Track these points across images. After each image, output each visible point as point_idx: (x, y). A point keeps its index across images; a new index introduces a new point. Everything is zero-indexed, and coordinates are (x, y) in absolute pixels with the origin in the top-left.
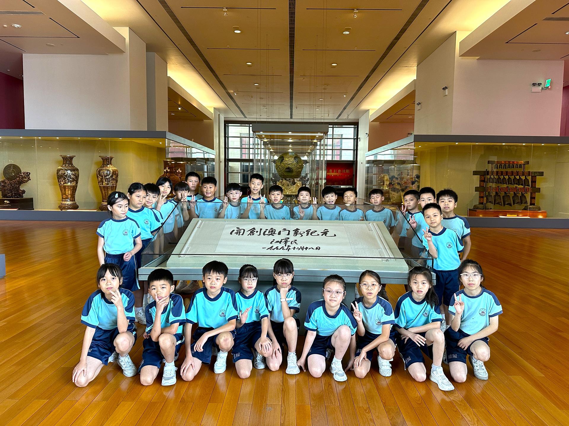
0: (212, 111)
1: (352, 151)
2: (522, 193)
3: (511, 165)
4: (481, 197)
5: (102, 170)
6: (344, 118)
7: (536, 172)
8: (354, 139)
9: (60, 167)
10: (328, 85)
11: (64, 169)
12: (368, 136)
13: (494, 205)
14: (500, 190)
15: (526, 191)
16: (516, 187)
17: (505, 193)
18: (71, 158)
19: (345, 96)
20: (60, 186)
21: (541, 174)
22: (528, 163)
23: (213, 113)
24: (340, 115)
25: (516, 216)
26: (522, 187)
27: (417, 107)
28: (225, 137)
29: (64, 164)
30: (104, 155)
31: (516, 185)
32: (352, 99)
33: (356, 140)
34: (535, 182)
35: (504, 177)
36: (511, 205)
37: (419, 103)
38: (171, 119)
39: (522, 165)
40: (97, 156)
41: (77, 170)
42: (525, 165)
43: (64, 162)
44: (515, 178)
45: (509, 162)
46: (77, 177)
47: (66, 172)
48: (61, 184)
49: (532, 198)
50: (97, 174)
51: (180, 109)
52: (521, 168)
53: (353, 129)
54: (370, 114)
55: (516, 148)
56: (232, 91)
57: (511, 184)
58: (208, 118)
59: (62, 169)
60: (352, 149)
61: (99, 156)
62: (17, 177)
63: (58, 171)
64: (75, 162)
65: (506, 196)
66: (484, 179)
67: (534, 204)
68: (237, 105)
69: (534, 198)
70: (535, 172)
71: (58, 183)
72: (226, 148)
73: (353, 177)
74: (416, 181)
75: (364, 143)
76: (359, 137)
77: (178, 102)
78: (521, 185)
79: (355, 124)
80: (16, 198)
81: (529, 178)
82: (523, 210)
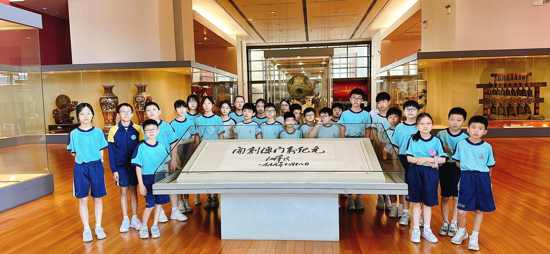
0: (235, 38)
1: (367, 68)
2: (526, 103)
3: (514, 77)
4: (485, 109)
5: (137, 97)
6: (357, 38)
7: (540, 83)
8: (368, 57)
9: (102, 96)
10: (339, 9)
11: (105, 97)
12: (380, 54)
13: (498, 116)
14: (504, 101)
15: (530, 101)
16: (519, 98)
17: (509, 104)
18: (111, 88)
19: (356, 18)
20: (103, 113)
21: (545, 84)
22: (531, 74)
23: (236, 40)
24: (353, 35)
25: (520, 125)
26: (526, 97)
27: (423, 25)
28: (248, 61)
29: (105, 93)
30: (138, 83)
31: (519, 96)
32: (363, 20)
33: (370, 57)
34: (539, 92)
35: (507, 89)
36: (514, 115)
37: (425, 21)
38: (197, 48)
39: (525, 77)
40: (133, 85)
41: (117, 98)
42: (528, 77)
43: (105, 91)
44: (518, 89)
45: (512, 74)
46: (116, 104)
47: (107, 100)
48: (103, 110)
49: (536, 108)
50: (133, 101)
51: (205, 38)
52: (524, 79)
53: (367, 47)
54: (381, 33)
55: (519, 61)
56: (252, 20)
57: (515, 95)
58: (232, 46)
59: (104, 98)
60: (367, 66)
61: (135, 85)
62: (68, 106)
63: (101, 99)
64: (114, 91)
65: (510, 107)
66: (487, 92)
67: (538, 114)
68: (257, 32)
69: (538, 108)
70: (538, 83)
71: (101, 110)
72: (249, 72)
73: (368, 93)
74: (423, 96)
75: (376, 61)
76: (372, 55)
77: (204, 33)
78: (525, 96)
79: (368, 43)
80: (67, 124)
81: (533, 89)
82: (527, 119)
